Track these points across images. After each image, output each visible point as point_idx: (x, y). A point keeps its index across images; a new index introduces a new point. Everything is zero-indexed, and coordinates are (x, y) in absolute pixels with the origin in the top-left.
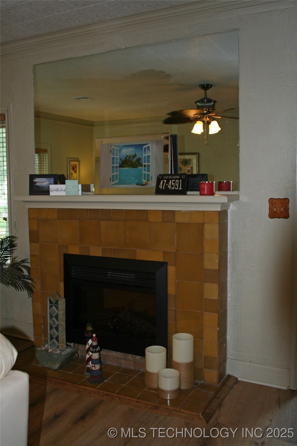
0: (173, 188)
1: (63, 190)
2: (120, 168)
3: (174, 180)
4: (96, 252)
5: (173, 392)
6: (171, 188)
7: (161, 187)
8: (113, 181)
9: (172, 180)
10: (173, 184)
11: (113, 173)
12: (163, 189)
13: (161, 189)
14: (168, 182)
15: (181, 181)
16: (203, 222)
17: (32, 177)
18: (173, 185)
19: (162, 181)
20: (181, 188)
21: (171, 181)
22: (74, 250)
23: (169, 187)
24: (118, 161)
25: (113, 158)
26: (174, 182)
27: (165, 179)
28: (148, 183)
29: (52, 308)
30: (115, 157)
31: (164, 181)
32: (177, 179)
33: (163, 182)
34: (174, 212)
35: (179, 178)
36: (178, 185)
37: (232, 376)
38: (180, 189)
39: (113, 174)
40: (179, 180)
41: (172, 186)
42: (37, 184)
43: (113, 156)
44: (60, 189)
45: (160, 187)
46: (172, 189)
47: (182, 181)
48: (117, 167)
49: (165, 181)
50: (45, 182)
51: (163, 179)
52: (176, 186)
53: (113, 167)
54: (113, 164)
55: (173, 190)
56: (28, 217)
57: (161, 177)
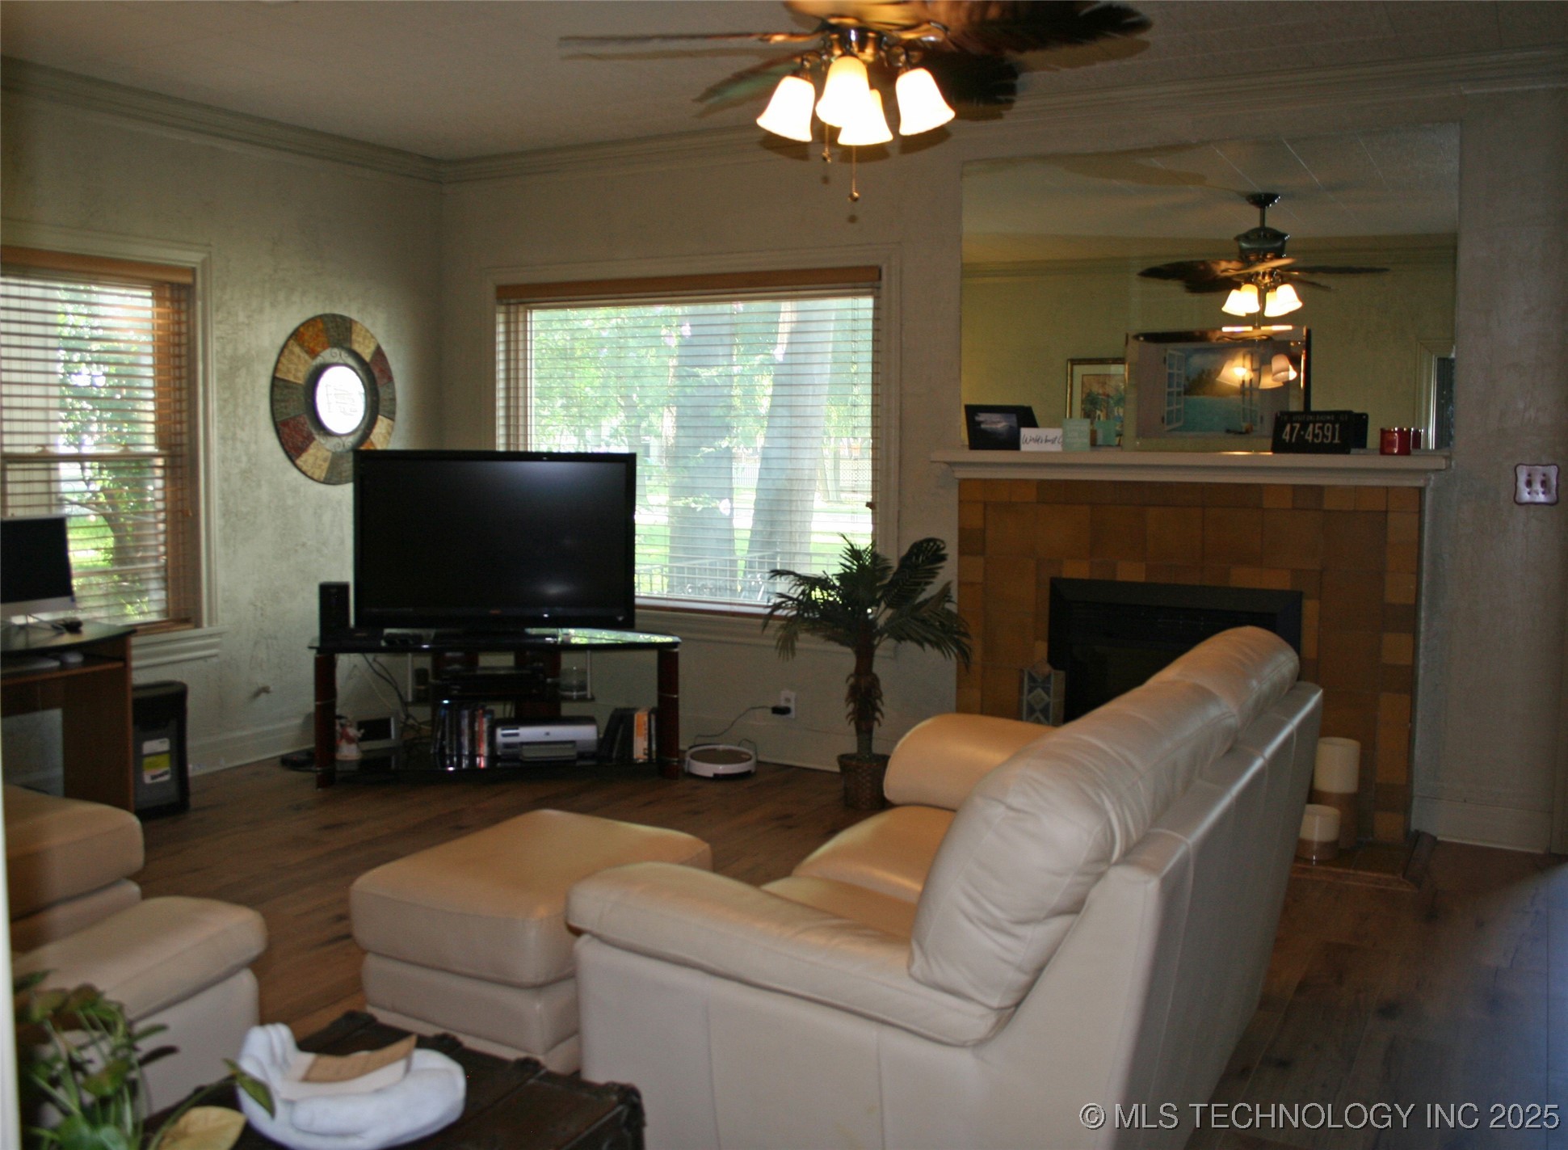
0: (1318, 439)
1: (1049, 441)
2: (1187, 397)
3: (1320, 425)
4: (1130, 572)
5: (1324, 845)
6: (1313, 440)
7: (1287, 438)
8: (1169, 423)
9: (1314, 423)
10: (1317, 431)
11: (1169, 406)
12: (1294, 440)
13: (1287, 441)
14: (1304, 426)
15: (1337, 426)
16: (1384, 509)
17: (972, 411)
18: (1318, 434)
19: (1288, 428)
20: (1340, 438)
21: (1311, 426)
22: (1077, 570)
23: (1306, 437)
24: (1183, 381)
25: (1171, 376)
26: (1321, 428)
27: (1297, 422)
28: (1254, 428)
29: (1035, 692)
30: (1175, 371)
31: (1295, 425)
32: (1328, 422)
33: (1293, 429)
34: (1320, 488)
35: (1333, 419)
36: (1330, 434)
37: (1424, 833)
38: (1336, 441)
39: (1171, 408)
40: (1333, 423)
41: (1315, 436)
42: (983, 426)
43: (1171, 371)
44: (1044, 439)
45: (1284, 437)
46: (1316, 441)
47: (1340, 427)
48: (1179, 394)
49: (1298, 425)
50: (999, 422)
51: (1292, 422)
52: (1324, 436)
53: (1170, 394)
54: (1170, 386)
55: (1317, 444)
56: (959, 498)
57: (1286, 418)
